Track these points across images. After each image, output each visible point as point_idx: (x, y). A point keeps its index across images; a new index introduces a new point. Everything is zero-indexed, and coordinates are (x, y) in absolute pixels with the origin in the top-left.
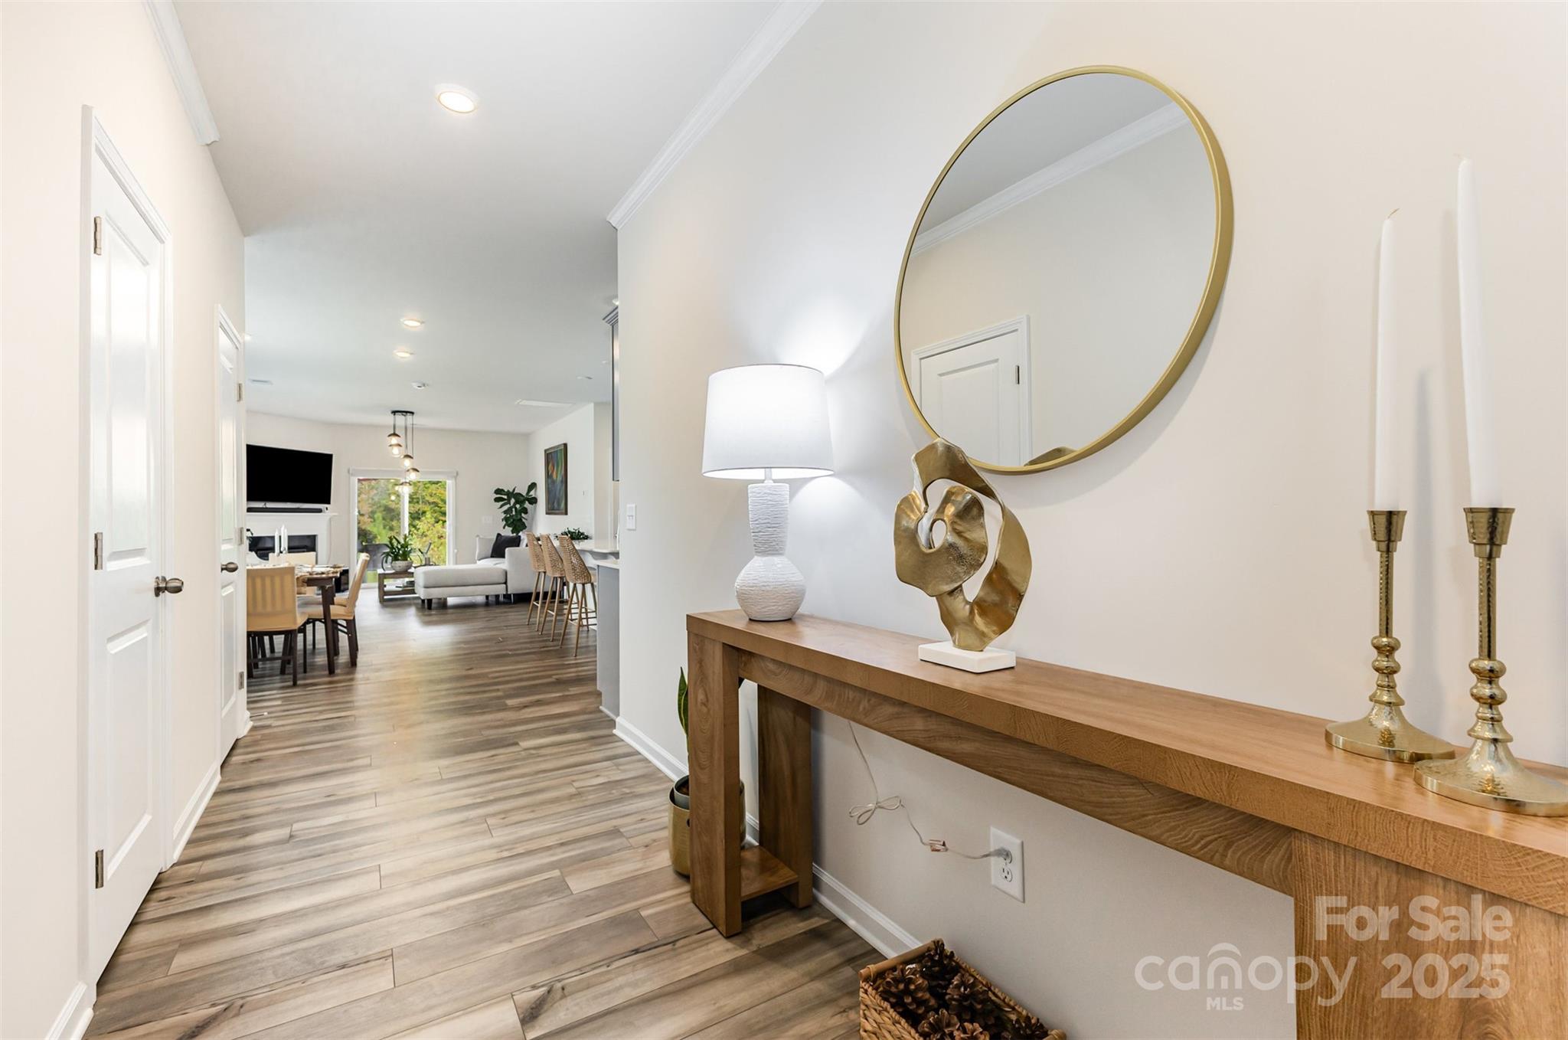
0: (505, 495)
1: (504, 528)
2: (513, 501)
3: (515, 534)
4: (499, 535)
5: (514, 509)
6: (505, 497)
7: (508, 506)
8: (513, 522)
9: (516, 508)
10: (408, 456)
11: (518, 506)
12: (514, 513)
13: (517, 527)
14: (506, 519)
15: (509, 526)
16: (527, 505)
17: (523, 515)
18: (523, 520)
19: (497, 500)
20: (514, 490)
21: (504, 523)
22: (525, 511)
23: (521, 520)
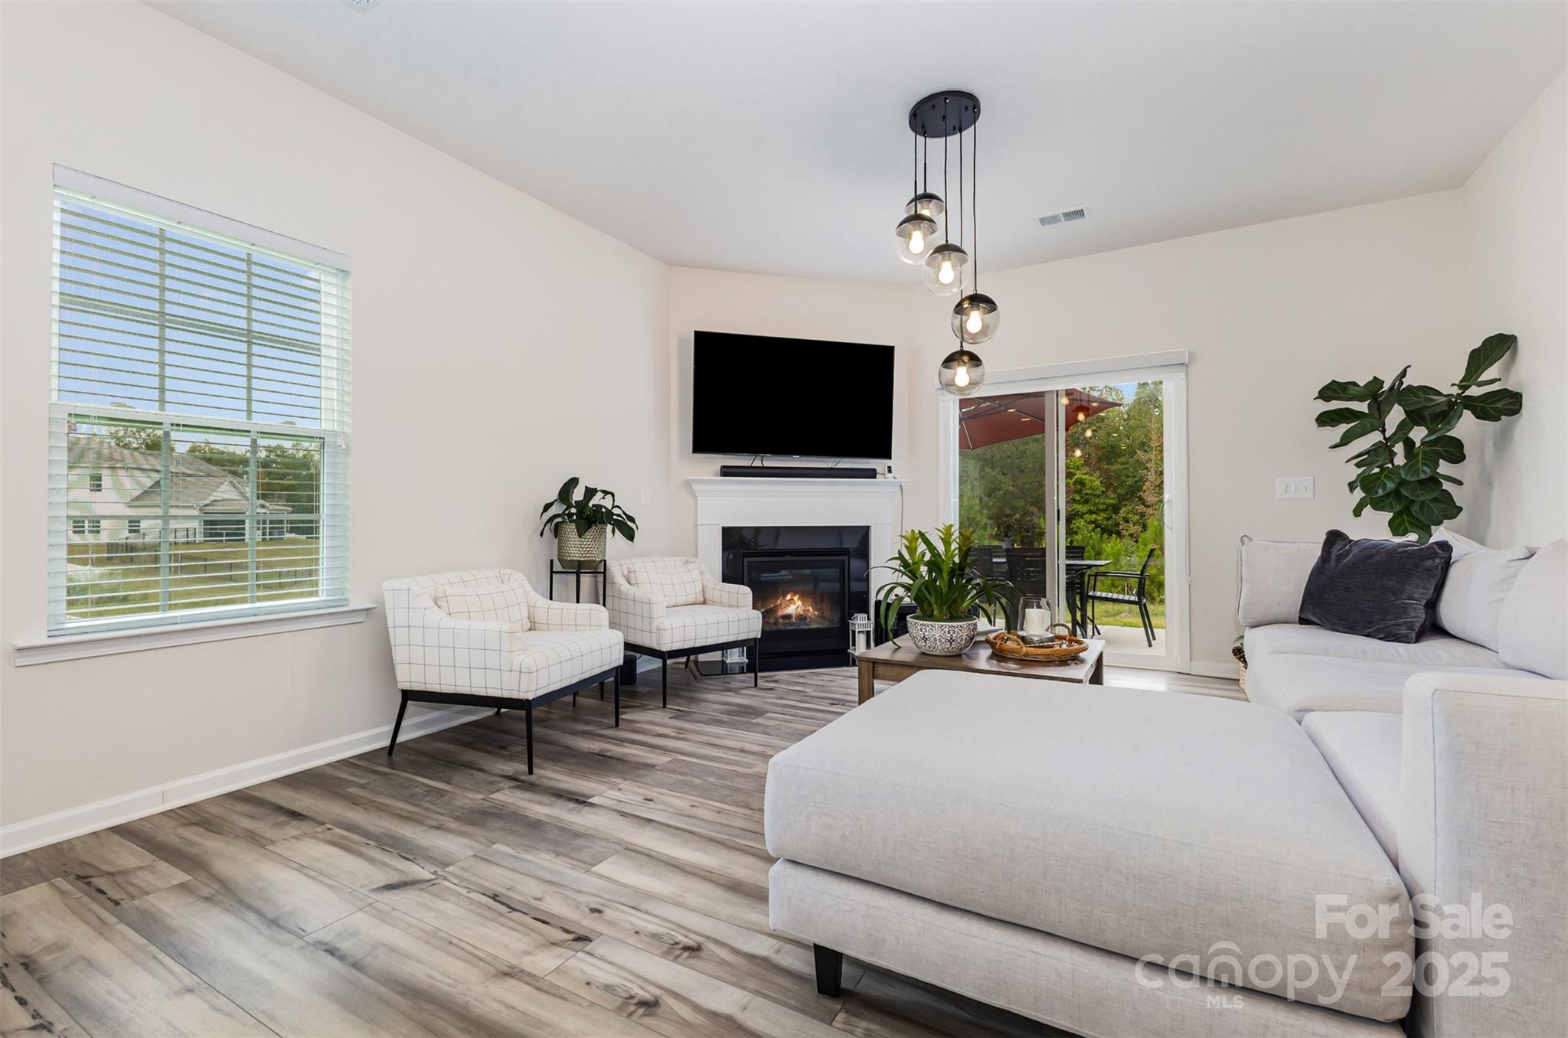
0: (1361, 399)
1: (1357, 512)
2: (1396, 415)
3: (1413, 537)
4: (1335, 537)
5: (1399, 448)
6: (1362, 407)
7: (1375, 437)
8: (1396, 493)
9: (1409, 444)
10: (945, 249)
11: (1418, 434)
12: (1400, 460)
13: (1415, 509)
14: (1365, 483)
15: (1378, 505)
16: (1466, 427)
17: (1444, 468)
18: (1446, 486)
19: (1326, 420)
20: (1404, 374)
21: (1359, 494)
22: (1455, 452)
23: (1434, 481)
